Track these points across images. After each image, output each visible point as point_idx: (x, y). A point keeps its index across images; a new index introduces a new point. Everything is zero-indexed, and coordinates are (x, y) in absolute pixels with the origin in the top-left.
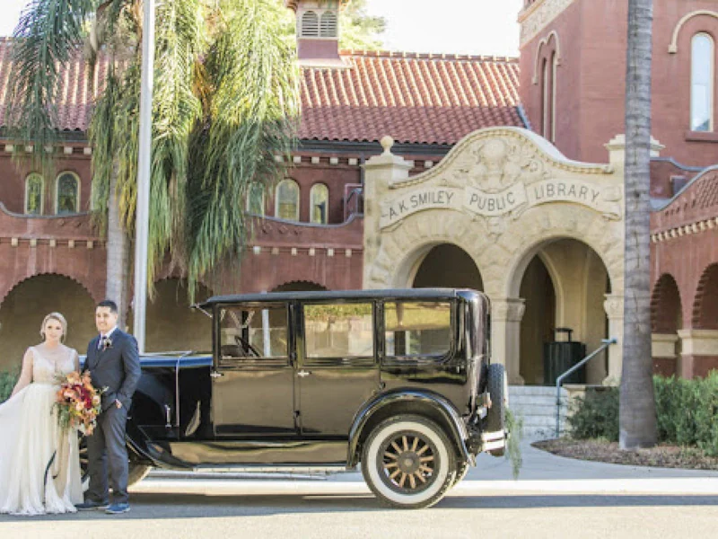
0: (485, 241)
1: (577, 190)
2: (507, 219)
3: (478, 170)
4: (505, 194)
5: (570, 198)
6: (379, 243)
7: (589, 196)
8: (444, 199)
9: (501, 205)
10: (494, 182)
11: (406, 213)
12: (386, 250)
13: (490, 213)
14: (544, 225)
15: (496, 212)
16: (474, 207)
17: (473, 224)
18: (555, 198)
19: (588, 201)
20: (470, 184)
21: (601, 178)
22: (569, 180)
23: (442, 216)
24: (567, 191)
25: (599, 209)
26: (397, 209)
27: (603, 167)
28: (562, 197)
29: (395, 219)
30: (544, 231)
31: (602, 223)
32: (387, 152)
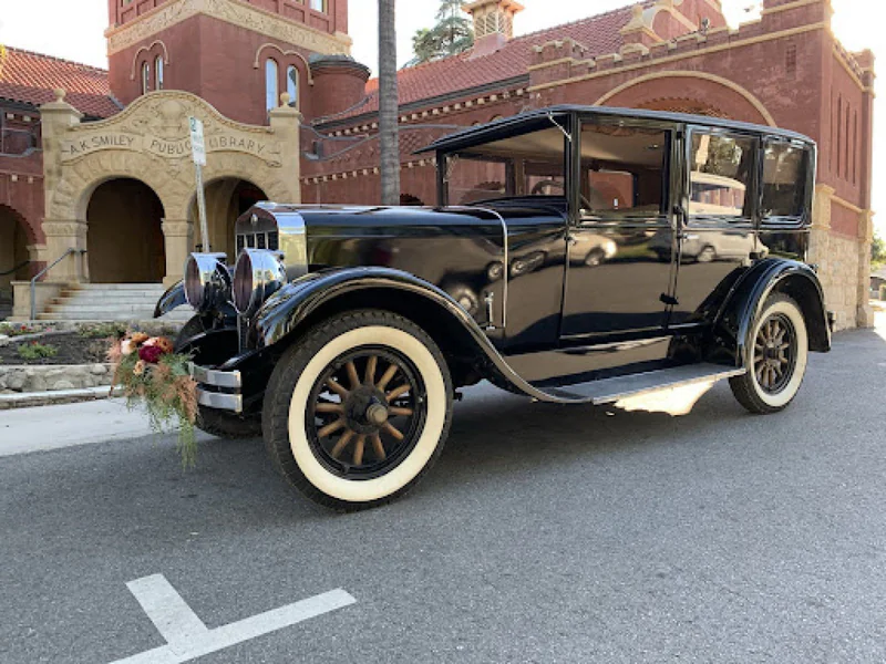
0: (166, 176)
1: (246, 143)
2: (185, 161)
3: (158, 122)
4: (183, 142)
5: (241, 148)
6: (60, 173)
7: (256, 147)
8: (126, 142)
9: (180, 150)
10: (172, 132)
11: (87, 151)
12: (68, 180)
13: (170, 156)
14: (218, 167)
15: (176, 155)
16: (155, 149)
17: (154, 164)
18: (228, 147)
19: (255, 151)
20: (149, 131)
21: (265, 136)
22: (239, 136)
23: (123, 156)
24: (237, 143)
25: (263, 158)
26: (79, 148)
27: (267, 128)
28: (233, 148)
29: (76, 155)
30: (217, 171)
31: (266, 168)
32: (61, 101)
